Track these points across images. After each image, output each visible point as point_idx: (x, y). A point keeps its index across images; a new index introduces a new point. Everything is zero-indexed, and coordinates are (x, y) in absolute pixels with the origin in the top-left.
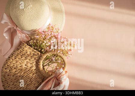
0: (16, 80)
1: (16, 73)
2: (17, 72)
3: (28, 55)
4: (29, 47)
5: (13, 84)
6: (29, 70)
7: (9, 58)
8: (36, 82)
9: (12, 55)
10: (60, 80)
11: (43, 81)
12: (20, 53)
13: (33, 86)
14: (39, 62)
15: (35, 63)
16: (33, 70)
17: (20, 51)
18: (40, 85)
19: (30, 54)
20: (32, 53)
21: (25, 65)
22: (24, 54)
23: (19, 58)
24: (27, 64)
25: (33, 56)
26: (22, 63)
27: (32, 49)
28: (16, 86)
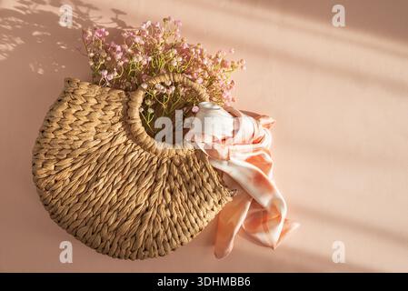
1: (75, 167)
2: (78, 165)
3: (91, 107)
4: (88, 84)
5: (78, 202)
6: (109, 150)
7: (43, 132)
8: (139, 175)
9: (48, 120)
12: (70, 107)
13: (136, 188)
14: (129, 118)
15: (120, 125)
16: (120, 145)
17: (66, 104)
19: (98, 103)
20: (103, 98)
21: (95, 139)
22: (81, 108)
23: (71, 125)
24: (97, 133)
25: (106, 106)
26: (84, 135)
27: (98, 88)
28: (88, 203)
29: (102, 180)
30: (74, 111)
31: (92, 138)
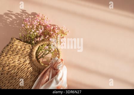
0: (11, 77)
1: (9, 70)
2: (11, 70)
3: (19, 49)
4: (18, 41)
5: (8, 83)
6: (23, 65)
8: (32, 76)
9: (3, 52)
10: (57, 68)
11: (39, 74)
12: (10, 48)
13: (30, 80)
14: (32, 55)
15: (28, 57)
16: (27, 64)
17: (9, 47)
18: (37, 78)
19: (21, 48)
20: (23, 46)
21: (18, 61)
22: (14, 49)
23: (10, 55)
24: (19, 59)
25: (24, 49)
26: (14, 59)
27: (22, 42)
28: (12, 83)
29: (18, 76)
30: (12, 50)
31: (17, 60)
